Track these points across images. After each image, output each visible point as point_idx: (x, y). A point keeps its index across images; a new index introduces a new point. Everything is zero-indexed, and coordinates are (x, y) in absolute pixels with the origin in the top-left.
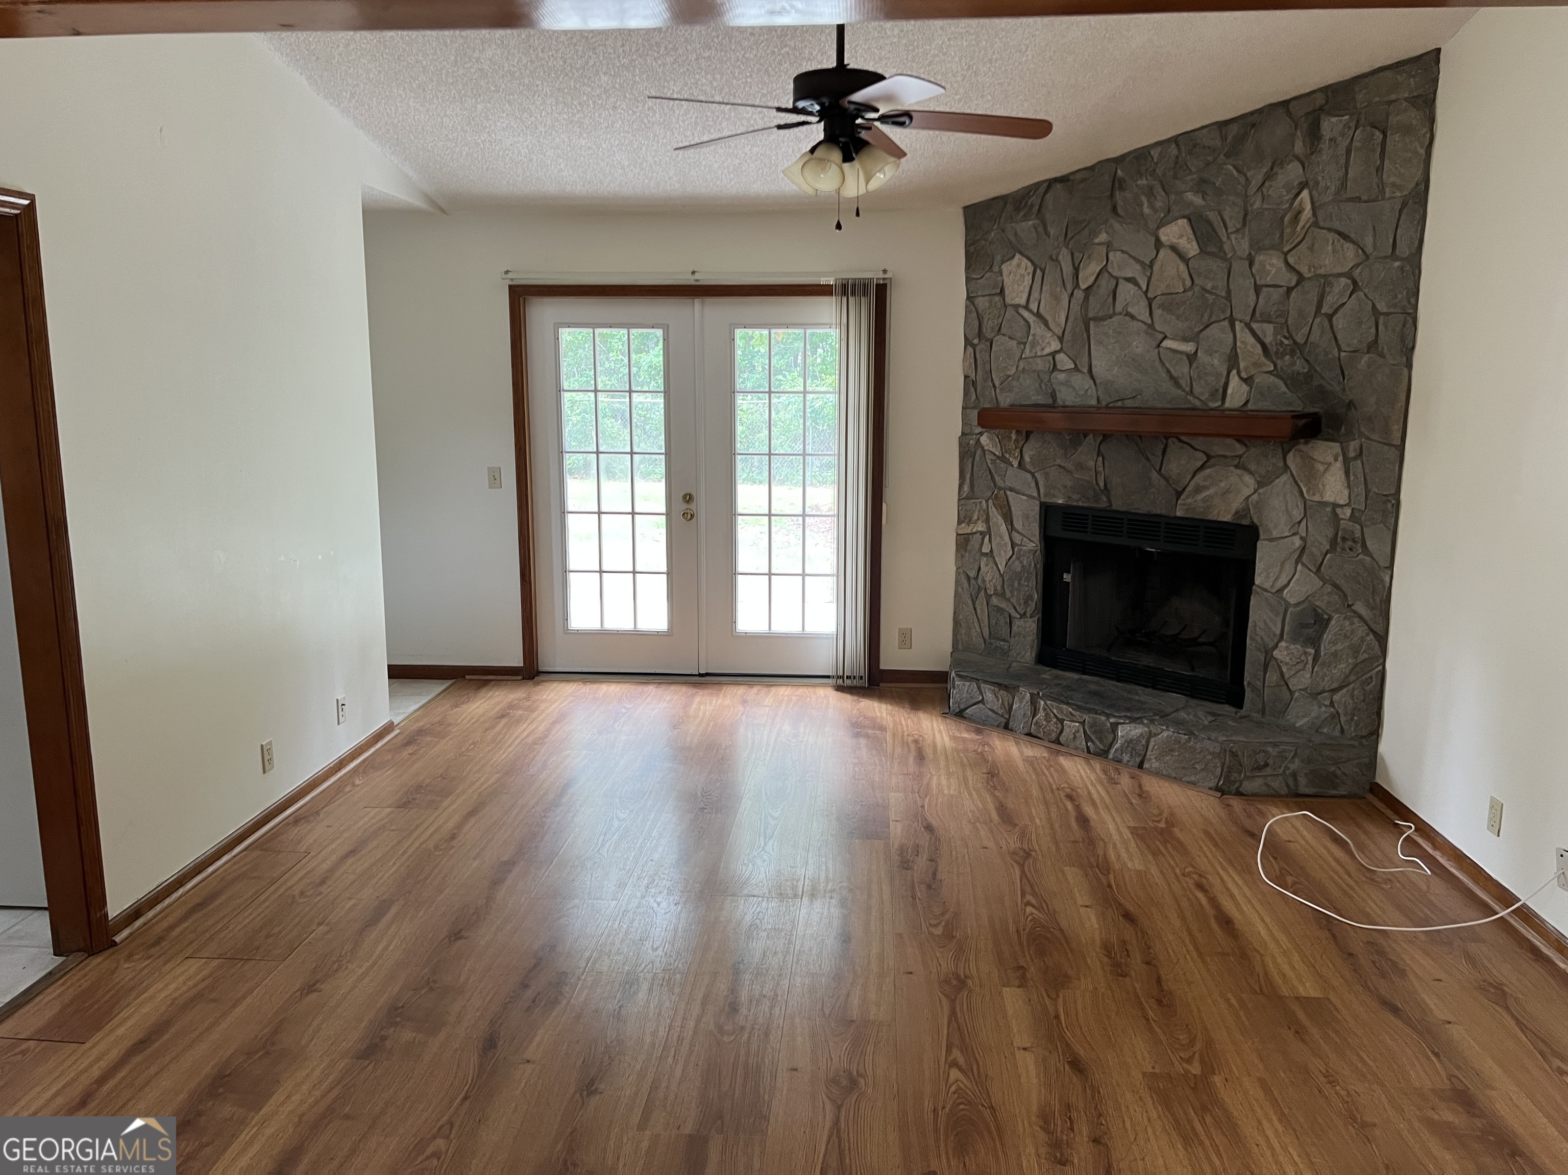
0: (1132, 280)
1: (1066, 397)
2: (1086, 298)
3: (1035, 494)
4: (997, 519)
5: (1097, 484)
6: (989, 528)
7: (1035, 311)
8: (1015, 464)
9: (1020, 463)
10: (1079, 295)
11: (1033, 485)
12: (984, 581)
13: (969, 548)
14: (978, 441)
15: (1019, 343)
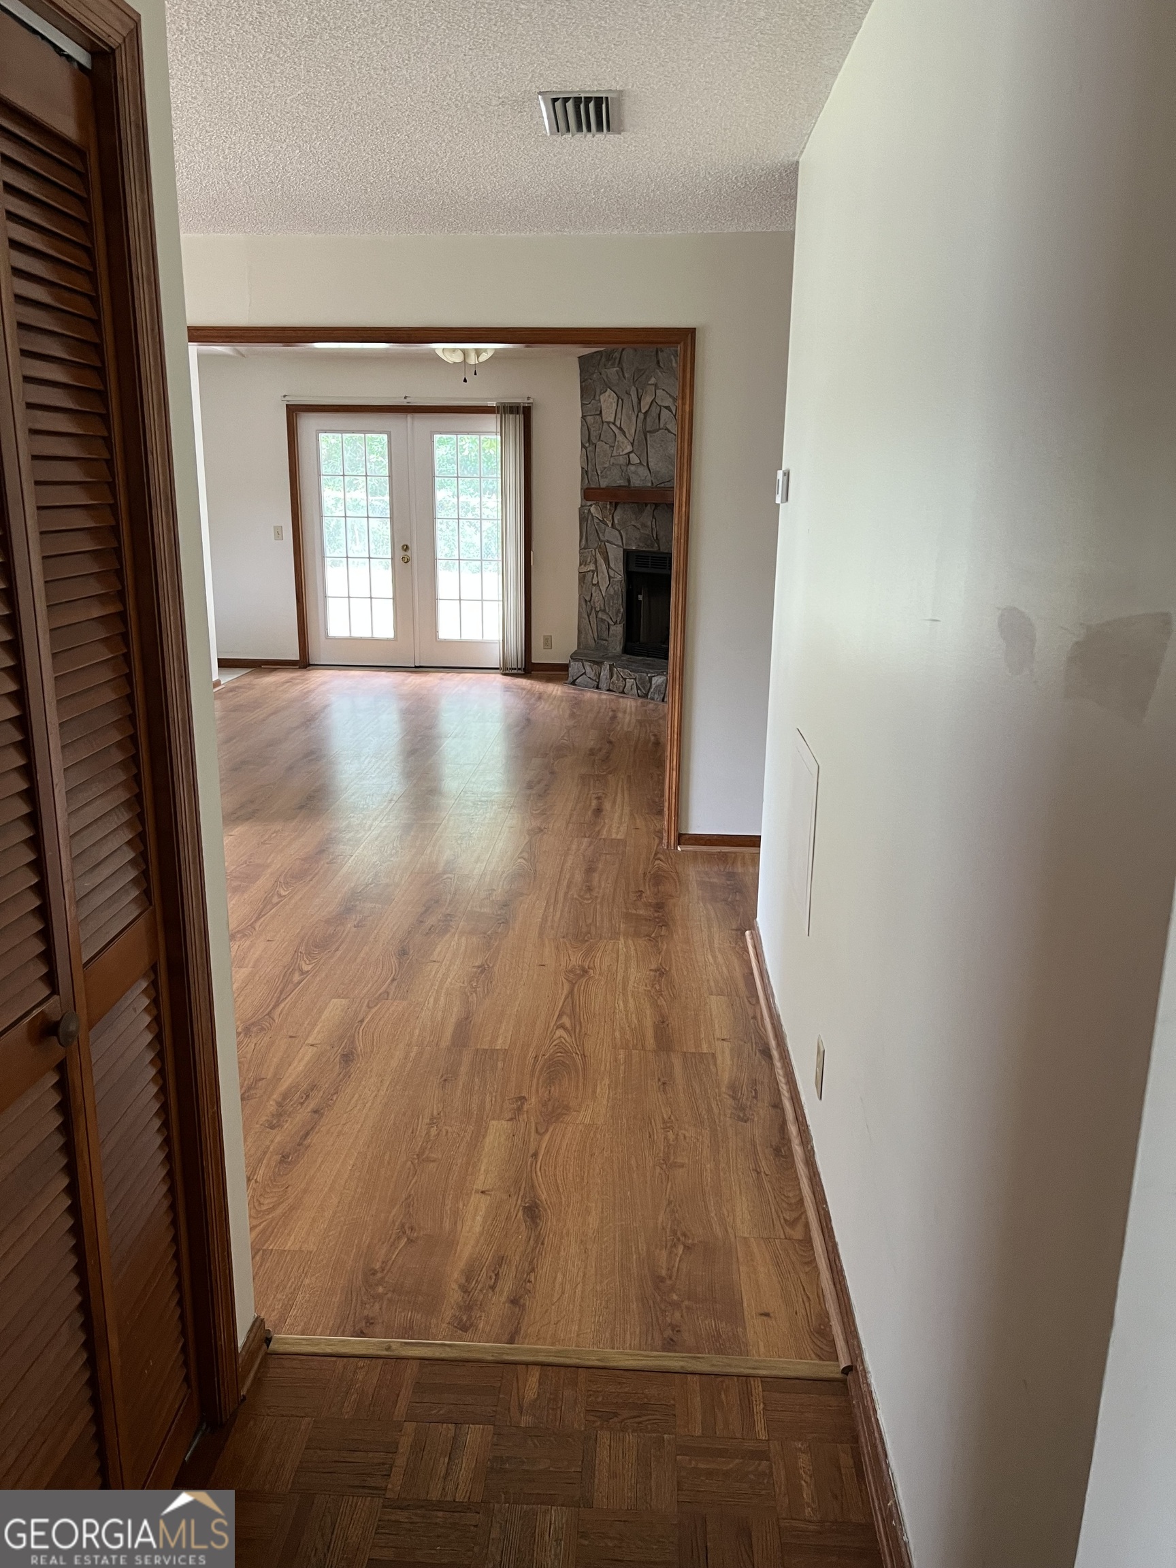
0: (668, 408)
1: (636, 482)
2: (645, 418)
3: (621, 544)
4: (601, 561)
5: (653, 536)
6: (596, 567)
7: (619, 426)
8: (610, 525)
9: (612, 524)
10: (641, 416)
11: (619, 538)
12: (594, 602)
13: (586, 581)
14: (589, 510)
15: (611, 446)
